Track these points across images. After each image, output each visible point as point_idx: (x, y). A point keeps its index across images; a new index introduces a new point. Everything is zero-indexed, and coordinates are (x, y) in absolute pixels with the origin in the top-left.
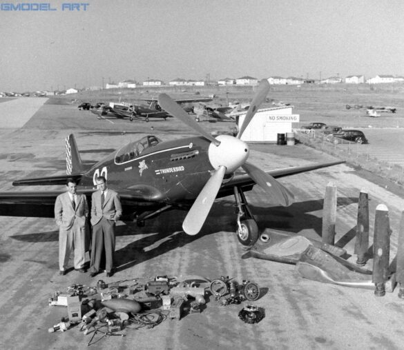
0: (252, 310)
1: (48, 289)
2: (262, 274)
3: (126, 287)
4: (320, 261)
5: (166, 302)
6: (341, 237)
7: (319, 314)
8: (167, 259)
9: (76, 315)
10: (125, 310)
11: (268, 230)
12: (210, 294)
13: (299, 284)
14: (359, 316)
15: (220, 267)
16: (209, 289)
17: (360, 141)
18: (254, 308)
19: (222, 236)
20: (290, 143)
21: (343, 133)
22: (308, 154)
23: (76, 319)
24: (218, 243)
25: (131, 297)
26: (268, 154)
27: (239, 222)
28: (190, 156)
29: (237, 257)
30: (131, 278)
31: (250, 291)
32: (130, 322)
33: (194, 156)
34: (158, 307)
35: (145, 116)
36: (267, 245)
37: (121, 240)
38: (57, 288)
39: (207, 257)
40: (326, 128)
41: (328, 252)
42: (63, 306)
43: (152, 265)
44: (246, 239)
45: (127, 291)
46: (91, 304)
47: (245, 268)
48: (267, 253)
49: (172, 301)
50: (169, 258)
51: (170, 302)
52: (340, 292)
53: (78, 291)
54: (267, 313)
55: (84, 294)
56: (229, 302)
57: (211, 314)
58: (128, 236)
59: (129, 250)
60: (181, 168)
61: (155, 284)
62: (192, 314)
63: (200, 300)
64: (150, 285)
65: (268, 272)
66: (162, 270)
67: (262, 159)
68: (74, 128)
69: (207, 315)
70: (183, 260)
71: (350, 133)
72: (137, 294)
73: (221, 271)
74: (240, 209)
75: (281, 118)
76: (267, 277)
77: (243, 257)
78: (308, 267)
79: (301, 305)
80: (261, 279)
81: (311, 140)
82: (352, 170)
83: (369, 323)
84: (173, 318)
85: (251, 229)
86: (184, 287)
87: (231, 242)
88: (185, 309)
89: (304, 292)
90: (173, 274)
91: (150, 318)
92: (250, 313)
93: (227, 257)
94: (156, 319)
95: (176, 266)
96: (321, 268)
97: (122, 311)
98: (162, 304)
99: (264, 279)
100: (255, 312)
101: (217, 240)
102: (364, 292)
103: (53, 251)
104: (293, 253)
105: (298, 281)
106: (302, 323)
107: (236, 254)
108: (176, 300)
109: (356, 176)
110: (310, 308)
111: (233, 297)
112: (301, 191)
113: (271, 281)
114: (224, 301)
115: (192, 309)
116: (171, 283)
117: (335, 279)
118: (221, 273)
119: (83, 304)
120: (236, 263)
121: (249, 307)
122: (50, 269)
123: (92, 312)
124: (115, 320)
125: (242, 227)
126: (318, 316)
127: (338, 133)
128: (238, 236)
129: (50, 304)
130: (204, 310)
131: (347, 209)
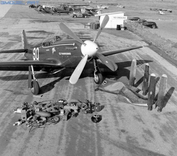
0: (96, 117)
1: (13, 105)
2: (103, 99)
3: (45, 104)
4: (127, 94)
5: (62, 112)
6: (138, 80)
7: (124, 119)
8: (64, 90)
9: (25, 118)
10: (44, 116)
11: (107, 79)
12: (80, 108)
13: (117, 104)
14: (140, 120)
15: (86, 95)
16: (80, 106)
17: (154, 27)
18: (97, 116)
19: (88, 79)
20: (122, 29)
21: (147, 23)
22: (129, 36)
23: (24, 119)
24: (86, 83)
25: (48, 109)
26: (112, 35)
27: (95, 75)
28: (73, 49)
29: (93, 90)
30: (48, 100)
31: (97, 108)
32: (47, 121)
33: (75, 49)
34: (58, 114)
35: (59, 13)
36: (106, 85)
37: (45, 80)
38: (17, 104)
39: (80, 90)
40: (140, 20)
41: (131, 90)
42: (19, 113)
43: (57, 93)
44: (98, 81)
45: (46, 106)
46: (30, 113)
47: (96, 96)
48: (106, 89)
49: (64, 112)
50: (65, 90)
51: (63, 113)
52: (134, 108)
53: (26, 106)
54: (103, 118)
55: (28, 107)
56: (88, 112)
57: (80, 118)
58: (48, 78)
59: (48, 85)
60: (70, 54)
61: (58, 104)
62: (72, 118)
63: (76, 111)
64: (55, 104)
65: (105, 98)
66: (61, 96)
67: (109, 38)
68: (27, 18)
69: (78, 118)
70: (71, 91)
71: (150, 23)
72: (50, 108)
73: (86, 97)
74: (96, 69)
75: (119, 18)
76: (105, 100)
77: (96, 90)
78: (122, 97)
79: (117, 114)
80: (102, 101)
81: (132, 26)
82: (148, 45)
83: (144, 123)
84: (64, 120)
85: (100, 77)
86: (70, 105)
87: (91, 82)
88: (70, 115)
89: (119, 108)
90: (65, 98)
91: (55, 120)
92: (96, 118)
93: (89, 90)
94: (57, 120)
95: (67, 94)
96: (127, 97)
97: (43, 117)
98: (60, 113)
99: (104, 101)
100: (98, 118)
101: (85, 81)
102: (144, 108)
103: (16, 85)
104: (116, 90)
105: (117, 103)
106: (117, 123)
107: (93, 88)
108: (66, 112)
109: (149, 48)
110: (120, 116)
111: (89, 110)
112: (124, 56)
113: (106, 102)
114: (86, 112)
115: (72, 116)
116: (65, 103)
117: (132, 102)
118: (85, 98)
119: (27, 112)
120: (93, 93)
121: (95, 116)
122: (14, 95)
123: (31, 116)
124: (40, 121)
125: (96, 76)
126: (123, 120)
127: (145, 23)
128: (94, 80)
129: (14, 112)
130: (77, 116)
131: (143, 66)
